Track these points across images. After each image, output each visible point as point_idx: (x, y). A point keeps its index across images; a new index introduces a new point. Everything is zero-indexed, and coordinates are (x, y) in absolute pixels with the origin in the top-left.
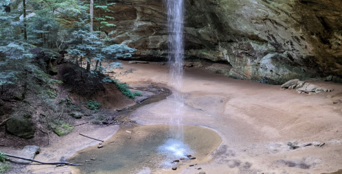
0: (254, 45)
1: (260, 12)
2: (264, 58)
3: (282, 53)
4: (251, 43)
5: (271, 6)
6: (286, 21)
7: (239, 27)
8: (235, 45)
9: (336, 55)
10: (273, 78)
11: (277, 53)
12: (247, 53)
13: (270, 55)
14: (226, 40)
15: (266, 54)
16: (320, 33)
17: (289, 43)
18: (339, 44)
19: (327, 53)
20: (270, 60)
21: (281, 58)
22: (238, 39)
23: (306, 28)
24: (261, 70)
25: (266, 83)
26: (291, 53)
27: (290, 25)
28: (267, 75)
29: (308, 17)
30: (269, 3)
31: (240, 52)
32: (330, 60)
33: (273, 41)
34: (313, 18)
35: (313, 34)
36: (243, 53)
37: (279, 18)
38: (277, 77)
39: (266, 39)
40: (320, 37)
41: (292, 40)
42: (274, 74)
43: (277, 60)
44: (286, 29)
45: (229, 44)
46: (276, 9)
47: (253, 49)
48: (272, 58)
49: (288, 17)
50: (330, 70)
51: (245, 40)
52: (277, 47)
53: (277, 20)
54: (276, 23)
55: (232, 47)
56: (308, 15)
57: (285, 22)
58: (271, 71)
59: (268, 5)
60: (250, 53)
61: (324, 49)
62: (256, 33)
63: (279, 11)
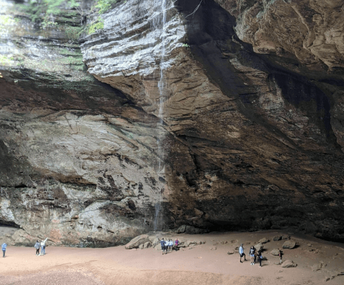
0: (68, 192)
1: (106, 144)
2: (87, 209)
3: (120, 200)
4: (64, 188)
5: (129, 139)
6: (145, 158)
7: (50, 164)
8: (30, 191)
9: (200, 200)
10: (101, 238)
11: (109, 201)
12: (51, 204)
13: (97, 205)
14: (13, 184)
15: (88, 203)
16: (187, 173)
17: (137, 187)
18: (209, 186)
19: (189, 198)
20: (98, 212)
21: (116, 208)
22: (37, 182)
23: (172, 167)
24: (80, 227)
25: (89, 246)
26: (134, 199)
27: (149, 163)
28: (91, 234)
29: (178, 154)
30: (125, 134)
31: (38, 202)
32: (190, 206)
33: (108, 184)
34: (184, 155)
35: (179, 175)
36: (44, 204)
37: (136, 153)
38: (108, 235)
39: (96, 181)
40: (187, 178)
41: (143, 182)
42: (103, 231)
43: (109, 212)
44: (141, 168)
45: (17, 191)
46: (134, 142)
47: (65, 196)
48: (101, 208)
49: (149, 152)
50: (184, 218)
51: (51, 184)
52: (112, 192)
53: (132, 156)
54: (127, 160)
55: (23, 196)
56: (179, 151)
57: (143, 159)
58: (99, 227)
59: (123, 136)
60: (58, 204)
61: (188, 192)
62: (80, 173)
63: (138, 145)
